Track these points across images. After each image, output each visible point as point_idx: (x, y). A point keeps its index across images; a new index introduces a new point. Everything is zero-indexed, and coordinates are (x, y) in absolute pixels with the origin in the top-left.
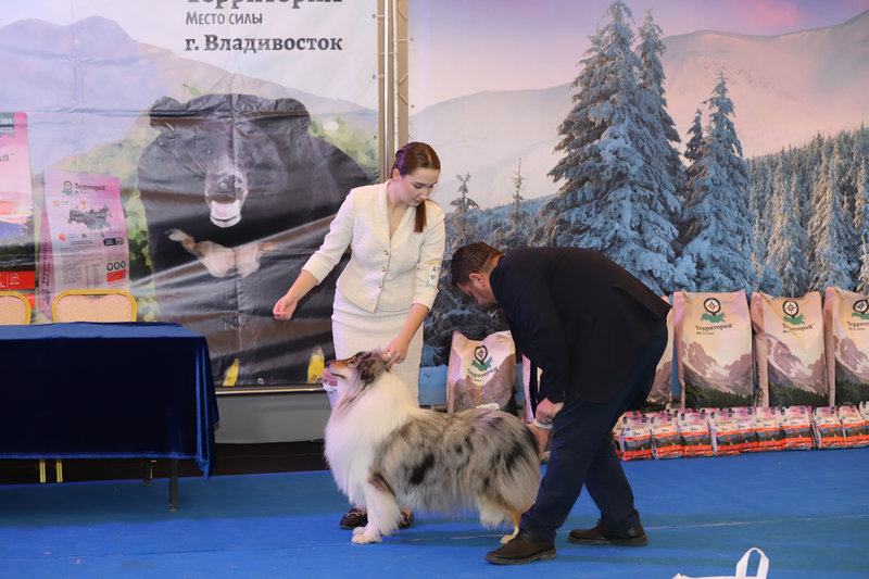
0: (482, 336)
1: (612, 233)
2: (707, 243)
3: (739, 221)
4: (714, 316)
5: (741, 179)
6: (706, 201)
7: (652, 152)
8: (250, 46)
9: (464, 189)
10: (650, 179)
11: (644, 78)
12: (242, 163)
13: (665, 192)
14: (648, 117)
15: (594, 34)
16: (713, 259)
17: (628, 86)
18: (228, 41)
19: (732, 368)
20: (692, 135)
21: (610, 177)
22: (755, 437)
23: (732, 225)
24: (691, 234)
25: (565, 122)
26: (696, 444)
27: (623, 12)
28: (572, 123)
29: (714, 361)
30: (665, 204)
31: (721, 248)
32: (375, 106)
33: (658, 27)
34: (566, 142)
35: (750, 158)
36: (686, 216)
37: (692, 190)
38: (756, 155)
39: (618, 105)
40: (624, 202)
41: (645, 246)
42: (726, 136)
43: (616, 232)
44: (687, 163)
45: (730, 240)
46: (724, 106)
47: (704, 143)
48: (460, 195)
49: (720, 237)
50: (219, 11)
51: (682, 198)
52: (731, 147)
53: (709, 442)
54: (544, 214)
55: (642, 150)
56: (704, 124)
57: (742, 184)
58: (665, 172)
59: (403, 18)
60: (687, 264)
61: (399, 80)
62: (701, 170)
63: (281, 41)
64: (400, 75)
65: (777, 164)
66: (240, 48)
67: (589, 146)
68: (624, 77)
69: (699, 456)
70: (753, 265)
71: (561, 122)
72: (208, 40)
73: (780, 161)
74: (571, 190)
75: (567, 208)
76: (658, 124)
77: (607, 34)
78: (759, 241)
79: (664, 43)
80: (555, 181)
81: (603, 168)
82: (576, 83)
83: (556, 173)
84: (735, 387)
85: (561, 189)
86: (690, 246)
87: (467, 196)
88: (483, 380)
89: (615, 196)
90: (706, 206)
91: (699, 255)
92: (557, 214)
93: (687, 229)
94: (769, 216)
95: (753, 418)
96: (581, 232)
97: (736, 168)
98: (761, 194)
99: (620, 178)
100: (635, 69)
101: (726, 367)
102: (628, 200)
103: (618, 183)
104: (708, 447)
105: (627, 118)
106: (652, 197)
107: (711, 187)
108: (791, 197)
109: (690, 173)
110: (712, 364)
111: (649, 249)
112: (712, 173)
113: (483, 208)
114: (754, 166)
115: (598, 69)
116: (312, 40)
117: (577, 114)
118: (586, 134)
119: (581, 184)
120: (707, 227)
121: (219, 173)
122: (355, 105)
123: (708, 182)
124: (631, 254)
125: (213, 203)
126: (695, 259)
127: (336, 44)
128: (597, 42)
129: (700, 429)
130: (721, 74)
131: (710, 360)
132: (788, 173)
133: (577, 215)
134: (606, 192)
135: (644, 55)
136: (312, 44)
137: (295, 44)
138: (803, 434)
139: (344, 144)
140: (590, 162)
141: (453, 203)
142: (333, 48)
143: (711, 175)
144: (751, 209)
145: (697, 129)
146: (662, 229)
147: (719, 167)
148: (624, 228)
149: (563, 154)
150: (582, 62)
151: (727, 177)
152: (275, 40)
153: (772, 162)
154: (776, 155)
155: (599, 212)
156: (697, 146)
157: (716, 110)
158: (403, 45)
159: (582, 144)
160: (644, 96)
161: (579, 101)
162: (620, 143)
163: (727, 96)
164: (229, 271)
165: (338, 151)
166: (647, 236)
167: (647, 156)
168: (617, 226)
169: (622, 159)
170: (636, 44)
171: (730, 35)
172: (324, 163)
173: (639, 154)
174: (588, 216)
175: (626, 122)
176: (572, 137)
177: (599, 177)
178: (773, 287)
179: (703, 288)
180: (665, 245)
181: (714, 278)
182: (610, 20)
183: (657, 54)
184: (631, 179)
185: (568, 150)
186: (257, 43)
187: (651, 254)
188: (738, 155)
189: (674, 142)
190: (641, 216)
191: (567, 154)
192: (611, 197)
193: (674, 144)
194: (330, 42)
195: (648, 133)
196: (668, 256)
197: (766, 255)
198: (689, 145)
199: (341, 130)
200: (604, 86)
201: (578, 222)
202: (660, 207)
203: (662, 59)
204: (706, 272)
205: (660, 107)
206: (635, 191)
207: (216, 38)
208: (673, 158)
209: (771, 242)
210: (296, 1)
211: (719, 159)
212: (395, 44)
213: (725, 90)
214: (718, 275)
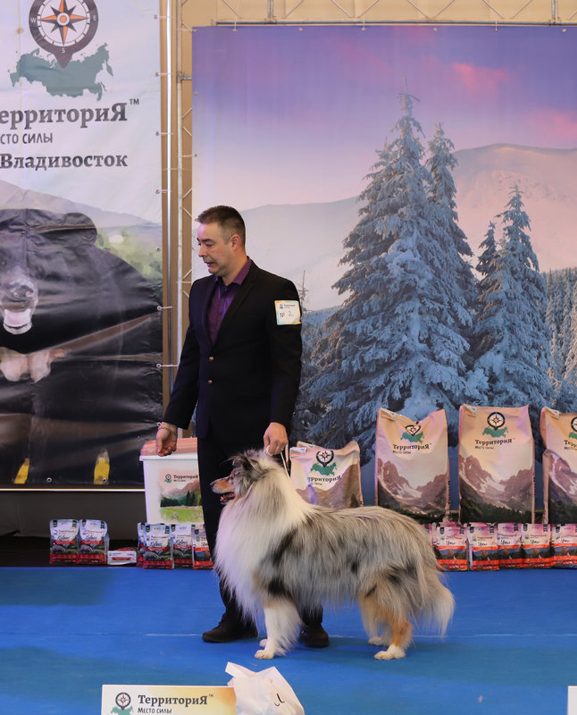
1: (399, 345)
2: (500, 357)
3: (534, 335)
4: (495, 431)
6: (499, 315)
7: (442, 265)
8: (41, 164)
10: (439, 292)
11: (434, 191)
12: (33, 274)
13: (455, 305)
14: (438, 231)
15: (382, 148)
16: (507, 373)
17: (417, 200)
18: (22, 159)
19: (508, 484)
20: (485, 248)
21: (397, 290)
22: (522, 553)
23: (528, 339)
24: (483, 349)
25: (351, 236)
26: (451, 558)
27: (412, 126)
28: (358, 236)
29: (490, 476)
30: (456, 318)
31: (515, 363)
32: (158, 220)
33: (449, 141)
34: (352, 255)
35: (547, 271)
36: (477, 330)
37: (484, 304)
38: (553, 269)
39: (407, 218)
40: (412, 314)
41: (434, 359)
42: (521, 250)
43: (404, 344)
44: (479, 276)
45: (525, 354)
46: (519, 220)
47: (497, 256)
49: (514, 351)
50: (12, 132)
51: (473, 312)
52: (526, 261)
53: (465, 556)
54: (329, 325)
55: (431, 263)
56: (497, 237)
57: (538, 298)
58: (456, 285)
60: (478, 378)
61: (183, 194)
62: (494, 283)
63: (69, 159)
64: (184, 192)
65: (575, 278)
66: (32, 166)
67: (375, 259)
68: (413, 191)
69: (452, 570)
70: (550, 380)
71: (347, 234)
72: (3, 158)
74: (356, 302)
75: (352, 320)
76: (448, 238)
77: (395, 148)
78: (556, 357)
79: (455, 156)
80: (340, 293)
81: (390, 281)
82: (362, 197)
83: (341, 286)
84: (510, 503)
85: (346, 301)
86: (482, 359)
89: (403, 308)
90: (499, 320)
91: (491, 369)
92: (342, 326)
93: (479, 343)
94: (567, 331)
96: (367, 344)
97: (532, 283)
98: (558, 308)
99: (408, 291)
100: (425, 183)
101: (502, 482)
102: (416, 313)
103: (405, 296)
104: (462, 561)
105: (416, 230)
106: (441, 310)
107: (505, 300)
109: (482, 287)
110: (487, 478)
111: (439, 361)
112: (506, 287)
114: (551, 279)
115: (385, 183)
116: (98, 157)
117: (363, 227)
118: (372, 247)
119: (367, 296)
120: (500, 341)
121: (12, 283)
122: (139, 218)
123: (502, 296)
124: (419, 366)
125: (6, 310)
126: (488, 373)
127: (121, 161)
128: (385, 156)
129: (457, 543)
130: (516, 187)
131: (485, 475)
133: (363, 327)
134: (393, 304)
135: (434, 169)
136: (98, 160)
137: (84, 161)
139: (128, 256)
140: (377, 274)
142: (119, 165)
143: (505, 289)
144: (547, 323)
145: (490, 242)
146: (453, 342)
147: (513, 281)
148: (413, 340)
149: (348, 267)
150: (369, 176)
151: (521, 290)
152: (64, 158)
153: (570, 276)
154: (576, 269)
155: (386, 325)
156: (490, 260)
157: (510, 223)
158: (188, 163)
159: (369, 256)
160: (434, 210)
161: (365, 214)
162: (408, 256)
163: (522, 209)
164: (23, 375)
165: (123, 263)
166: (436, 349)
167: (437, 268)
168: (405, 338)
169: (410, 272)
170: (425, 158)
171: (524, 148)
172: (110, 274)
173: (428, 267)
174: (375, 328)
175: (415, 235)
176: (358, 250)
177: (386, 290)
178: (572, 403)
179: (496, 402)
180: (456, 358)
181: (507, 392)
182: (399, 134)
183: (448, 168)
184: (420, 291)
185: (353, 263)
186: (47, 161)
187: (440, 367)
188: (534, 269)
189: (465, 256)
190: (429, 329)
191: (353, 267)
192: (398, 310)
193: (465, 258)
194: (116, 159)
195: (438, 246)
196: (459, 369)
197: (564, 370)
198: (481, 259)
199: (125, 243)
200: (391, 200)
201: (363, 333)
202: (450, 320)
203: (453, 172)
204: (500, 385)
205: (450, 220)
206: (424, 304)
207: (10, 157)
208: (465, 271)
209: (569, 357)
210: (84, 120)
211: (513, 273)
212: (180, 160)
213: (520, 204)
214: (512, 390)
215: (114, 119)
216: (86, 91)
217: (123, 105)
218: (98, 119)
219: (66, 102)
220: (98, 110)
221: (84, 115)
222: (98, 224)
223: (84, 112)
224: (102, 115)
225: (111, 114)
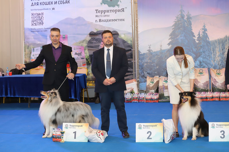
0: (153, 77)
2: (202, 58)
3: (208, 53)
4: (201, 73)
5: (209, 45)
9: (150, 48)
13: (192, 48)
14: (188, 33)
15: (177, 16)
16: (203, 61)
17: (184, 26)
18: (103, 20)
19: (204, 84)
20: (198, 36)
23: (207, 54)
27: (183, 11)
28: (172, 34)
29: (200, 82)
30: (192, 50)
31: (205, 59)
32: (131, 32)
33: (190, 14)
34: (171, 38)
35: (211, 40)
36: (197, 52)
37: (198, 47)
38: (212, 40)
39: (182, 30)
42: (206, 36)
44: (197, 42)
45: (207, 57)
46: (205, 30)
47: (201, 37)
48: (149, 49)
49: (205, 57)
50: (101, 15)
51: (196, 49)
52: (207, 38)
54: (167, 52)
56: (201, 34)
58: (192, 43)
59: (137, 15)
60: (197, 62)
61: (136, 27)
62: (200, 43)
63: (113, 20)
65: (217, 42)
66: (105, 21)
67: (176, 38)
68: (183, 24)
70: (212, 63)
71: (170, 34)
72: (99, 20)
73: (218, 41)
76: (191, 34)
78: (213, 58)
79: (192, 17)
80: (169, 46)
81: (179, 43)
82: (173, 26)
83: (169, 44)
84: (204, 88)
86: (198, 59)
87: (150, 49)
88: (152, 85)
90: (201, 50)
91: (200, 61)
92: (169, 52)
93: (197, 55)
94: (215, 52)
97: (208, 42)
98: (213, 48)
100: (185, 23)
101: (202, 84)
106: (190, 49)
107: (203, 47)
108: (220, 48)
109: (198, 44)
112: (203, 44)
113: (154, 51)
114: (212, 42)
115: (177, 23)
117: (173, 32)
118: (175, 36)
120: (202, 55)
122: (127, 31)
127: (123, 20)
128: (177, 18)
130: (204, 23)
131: (199, 82)
132: (219, 43)
135: (187, 20)
136: (119, 20)
137: (116, 20)
138: (217, 98)
139: (125, 39)
141: (148, 50)
144: (211, 51)
146: (192, 55)
149: (170, 40)
150: (174, 22)
151: (206, 44)
154: (217, 40)
156: (199, 38)
157: (203, 31)
158: (137, 20)
159: (174, 38)
160: (188, 28)
161: (173, 30)
162: (182, 38)
165: (124, 41)
167: (188, 40)
169: (183, 41)
170: (185, 18)
171: (206, 15)
172: (122, 43)
175: (184, 33)
178: (216, 67)
179: (201, 67)
182: (180, 13)
183: (190, 20)
186: (108, 20)
188: (208, 40)
190: (187, 53)
193: (194, 38)
195: (189, 36)
197: (215, 60)
198: (197, 38)
199: (125, 37)
200: (179, 26)
203: (191, 21)
204: (202, 64)
205: (191, 30)
207: (101, 20)
208: (194, 41)
209: (216, 58)
210: (116, 12)
211: (204, 41)
212: (135, 19)
213: (205, 27)
214: (204, 65)
215: (122, 12)
216: (116, 6)
217: (123, 9)
219: (112, 8)
220: (119, 10)
222: (119, 33)
223: (116, 10)
224: (119, 11)
225: (121, 11)
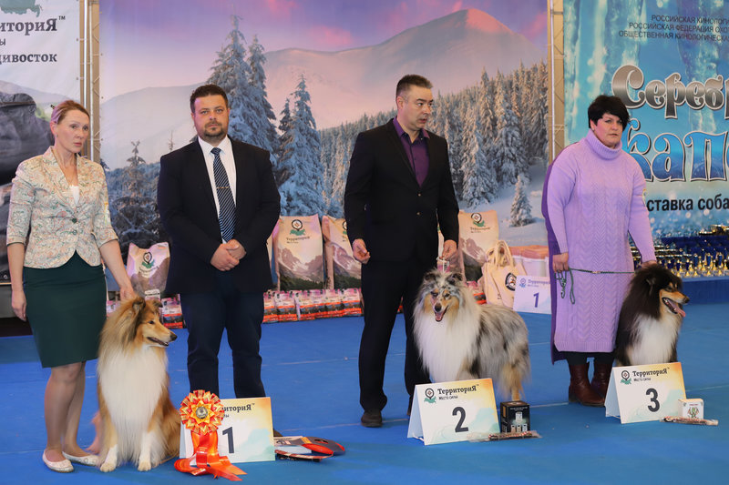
0: (148, 246)
2: (294, 185)
3: (314, 170)
4: (298, 231)
5: (315, 143)
6: (293, 157)
7: (258, 126)
9: (136, 151)
14: (255, 104)
15: (220, 51)
16: (298, 194)
17: (242, 84)
19: (310, 265)
20: (284, 115)
22: (325, 308)
23: (310, 173)
24: (283, 179)
26: (286, 313)
27: (238, 36)
29: (299, 260)
31: (302, 188)
32: (78, 98)
33: (261, 46)
35: (321, 129)
36: (280, 168)
37: (284, 150)
38: (325, 128)
39: (236, 96)
42: (305, 115)
44: (281, 133)
45: (309, 182)
46: (304, 97)
47: (291, 120)
48: (133, 155)
49: (302, 181)
51: (277, 156)
52: (308, 123)
53: (295, 312)
55: (251, 124)
56: (291, 108)
57: (316, 147)
58: (266, 139)
59: (96, 42)
62: (289, 138)
63: (17, 56)
64: (94, 79)
65: (338, 133)
68: (239, 78)
69: (290, 321)
70: (324, 198)
73: (340, 132)
76: (261, 108)
77: (228, 50)
78: (327, 184)
79: (265, 56)
84: (312, 277)
86: (282, 186)
87: (138, 155)
88: (149, 274)
90: (293, 161)
91: (288, 192)
93: (281, 176)
94: (333, 167)
95: (324, 297)
97: (312, 136)
98: (328, 153)
100: (247, 73)
101: (306, 264)
104: (293, 315)
105: (242, 105)
107: (296, 148)
108: (348, 155)
109: (283, 140)
110: (297, 262)
112: (296, 139)
113: (148, 163)
114: (323, 134)
115: (222, 75)
116: (37, 55)
120: (293, 174)
123: (294, 145)
126: (286, 195)
127: (53, 58)
128: (222, 56)
129: (289, 303)
130: (302, 76)
131: (296, 260)
132: (346, 139)
135: (252, 64)
136: (37, 57)
137: (27, 58)
138: (355, 306)
141: (129, 160)
142: (51, 60)
143: (296, 141)
144: (322, 162)
145: (287, 111)
147: (301, 136)
150: (212, 68)
151: (305, 141)
152: (13, 56)
153: (335, 132)
154: (338, 128)
156: (287, 122)
157: (299, 99)
158: (96, 59)
160: (253, 90)
162: (237, 120)
163: (306, 90)
167: (255, 129)
169: (238, 131)
170: (247, 57)
171: (307, 51)
173: (249, 128)
175: (241, 107)
178: (336, 212)
179: (291, 213)
181: (298, 207)
182: (230, 41)
183: (261, 63)
186: (2, 59)
188: (313, 128)
193: (272, 121)
194: (49, 57)
195: (255, 114)
197: (332, 192)
198: (282, 122)
200: (226, 84)
203: (264, 66)
204: (293, 203)
205: (262, 97)
208: (272, 130)
209: (335, 183)
210: (27, 30)
211: (301, 130)
212: (91, 57)
213: (304, 86)
214: (301, 205)
215: (48, 29)
216: (29, 10)
217: (54, 21)
218: (37, 30)
219: (15, 18)
220: (37, 24)
221: (27, 26)
222: (37, 100)
223: (27, 24)
224: (40, 26)
225: (46, 26)
